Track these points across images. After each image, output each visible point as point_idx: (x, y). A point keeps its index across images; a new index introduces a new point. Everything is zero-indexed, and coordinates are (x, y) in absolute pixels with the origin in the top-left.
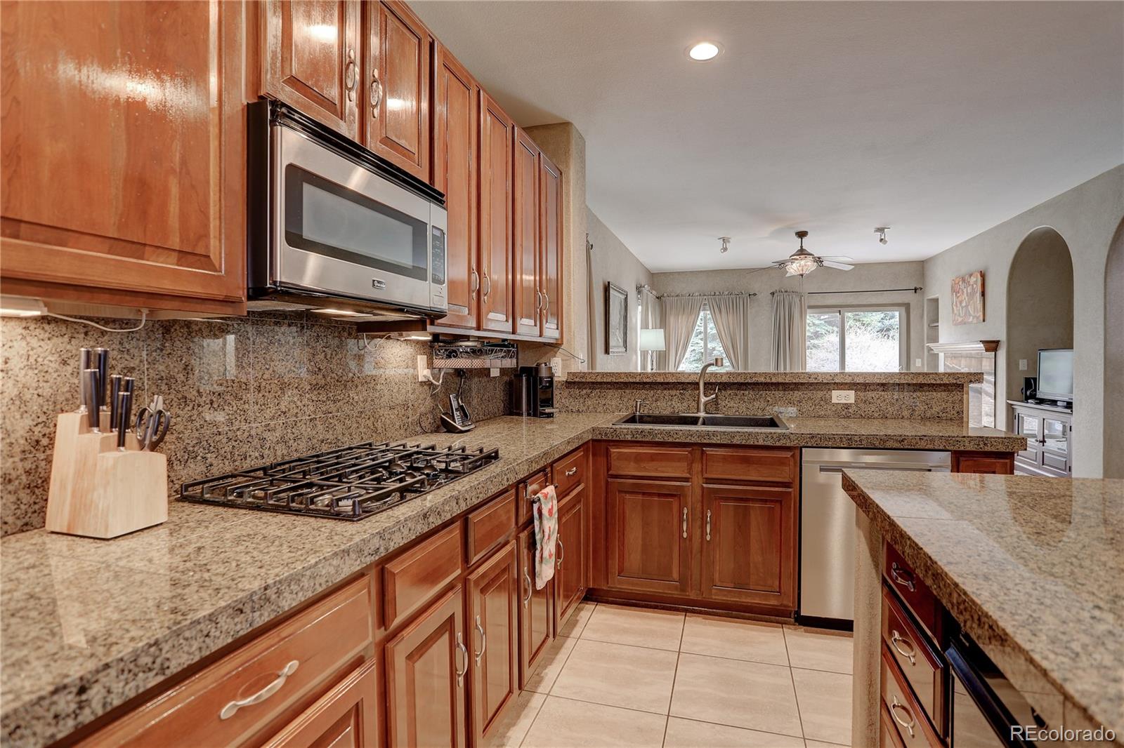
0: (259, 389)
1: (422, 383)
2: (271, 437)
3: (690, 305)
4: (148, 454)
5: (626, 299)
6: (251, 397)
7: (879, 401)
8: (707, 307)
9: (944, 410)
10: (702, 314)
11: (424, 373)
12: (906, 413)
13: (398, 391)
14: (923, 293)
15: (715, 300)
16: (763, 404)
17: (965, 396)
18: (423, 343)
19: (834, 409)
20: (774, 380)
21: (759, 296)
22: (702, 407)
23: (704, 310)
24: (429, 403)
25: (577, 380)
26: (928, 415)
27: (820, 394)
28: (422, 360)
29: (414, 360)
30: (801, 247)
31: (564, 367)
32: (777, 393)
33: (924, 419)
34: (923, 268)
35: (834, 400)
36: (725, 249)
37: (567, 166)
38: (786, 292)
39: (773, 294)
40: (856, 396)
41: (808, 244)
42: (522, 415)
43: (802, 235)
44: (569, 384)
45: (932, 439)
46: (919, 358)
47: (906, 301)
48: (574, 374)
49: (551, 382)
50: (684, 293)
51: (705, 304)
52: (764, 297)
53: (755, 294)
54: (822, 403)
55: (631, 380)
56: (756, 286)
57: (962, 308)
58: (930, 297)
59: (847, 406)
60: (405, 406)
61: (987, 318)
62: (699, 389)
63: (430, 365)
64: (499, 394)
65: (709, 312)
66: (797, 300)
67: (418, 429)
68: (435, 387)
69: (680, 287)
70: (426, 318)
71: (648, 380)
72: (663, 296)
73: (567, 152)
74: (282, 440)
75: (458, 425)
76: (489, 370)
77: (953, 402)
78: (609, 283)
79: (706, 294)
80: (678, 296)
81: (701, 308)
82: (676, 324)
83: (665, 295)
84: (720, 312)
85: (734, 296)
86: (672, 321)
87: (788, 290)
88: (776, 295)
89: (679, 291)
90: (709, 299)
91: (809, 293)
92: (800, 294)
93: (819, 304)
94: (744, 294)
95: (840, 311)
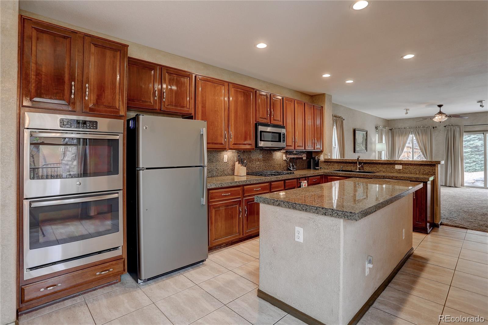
0: (255, 160)
1: (284, 160)
2: (257, 168)
3: (404, 132)
4: (244, 167)
5: (367, 133)
6: (254, 161)
7: (409, 169)
8: (413, 133)
9: (429, 172)
10: (411, 136)
11: (284, 158)
12: (418, 172)
13: (279, 162)
15: (416, 130)
16: (376, 168)
17: (436, 168)
18: (284, 152)
19: (396, 170)
20: (378, 162)
22: (358, 169)
23: (412, 134)
24: (286, 164)
25: (327, 161)
26: (424, 173)
27: (392, 166)
28: (284, 155)
29: (283, 155)
30: (440, 111)
31: (324, 157)
32: (380, 165)
33: (423, 174)
35: (396, 168)
36: (407, 113)
37: (324, 105)
38: (452, 125)
39: (445, 126)
40: (402, 167)
41: (443, 109)
42: (311, 169)
43: (440, 106)
44: (325, 162)
45: (404, 177)
48: (326, 159)
49: (318, 161)
50: (402, 127)
51: (411, 132)
52: (441, 128)
53: (436, 127)
54: (393, 169)
55: (340, 161)
59: (400, 170)
60: (280, 164)
62: (357, 164)
63: (286, 156)
64: (305, 163)
65: (414, 135)
66: (458, 129)
67: (283, 169)
68: (287, 161)
69: (401, 125)
70: (282, 149)
71: (344, 161)
72: (392, 129)
73: (324, 101)
74: (258, 169)
75: (291, 169)
76: (303, 158)
77: (432, 170)
78: (355, 129)
79: (412, 127)
80: (399, 129)
81: (410, 134)
82: (398, 140)
83: (393, 128)
84: (419, 135)
85: (426, 128)
86: (397, 139)
87: (453, 125)
88: (446, 127)
89: (400, 127)
90: (413, 129)
91: (464, 126)
92: (459, 126)
93: (471, 130)
94: (430, 127)
95: (483, 133)
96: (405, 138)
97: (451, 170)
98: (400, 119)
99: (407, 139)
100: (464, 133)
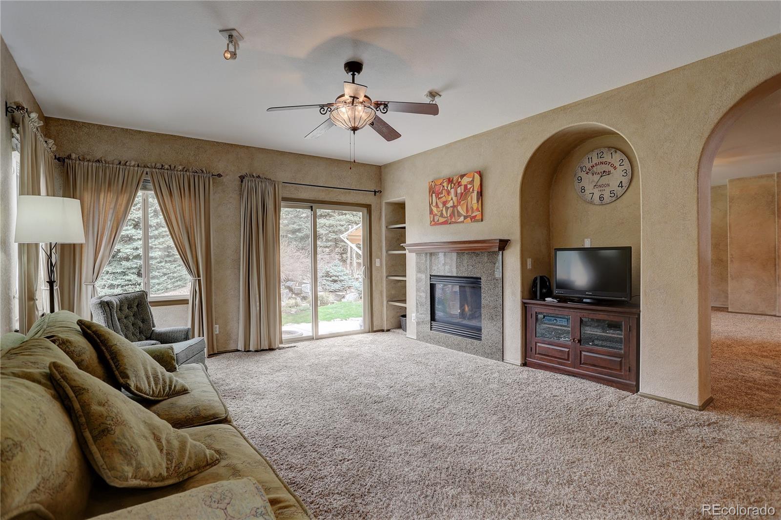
3: (120, 178)
8: (150, 185)
10: (140, 193)
14: (381, 197)
15: (163, 175)
21: (224, 179)
23: (145, 188)
34: (380, 173)
39: (242, 178)
46: (378, 258)
47: (368, 202)
50: (109, 159)
51: (146, 181)
52: (230, 180)
53: (219, 175)
56: (220, 166)
57: (447, 209)
58: (386, 201)
61: (484, 218)
65: (152, 193)
66: (270, 189)
69: (104, 150)
72: (69, 157)
79: (149, 165)
80: (98, 161)
81: (140, 187)
83: (73, 156)
85: (192, 174)
87: (261, 176)
88: (245, 179)
89: (98, 155)
90: (152, 173)
91: (283, 182)
92: (274, 183)
93: (293, 196)
94: (205, 172)
95: (312, 207)
96: (123, 199)
97: (258, 304)
98: (101, 127)
99: (130, 202)
100: (283, 203)
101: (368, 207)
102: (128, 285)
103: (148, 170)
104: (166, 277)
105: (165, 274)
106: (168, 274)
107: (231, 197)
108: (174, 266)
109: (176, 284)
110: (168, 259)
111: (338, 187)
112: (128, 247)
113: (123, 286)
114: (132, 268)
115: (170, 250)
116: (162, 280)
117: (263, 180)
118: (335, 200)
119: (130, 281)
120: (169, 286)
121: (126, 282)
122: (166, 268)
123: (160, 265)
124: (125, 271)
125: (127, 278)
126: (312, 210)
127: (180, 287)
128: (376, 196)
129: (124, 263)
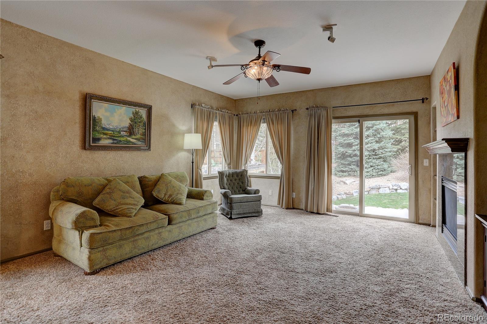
3: (255, 119)
15: (270, 115)
23: (264, 122)
34: (429, 81)
38: (317, 107)
39: (307, 109)
43: (259, 43)
46: (426, 158)
47: (414, 110)
51: (264, 119)
53: (296, 110)
57: (445, 108)
58: (432, 107)
65: (266, 124)
66: (324, 113)
69: (251, 108)
78: (88, 94)
79: (265, 111)
80: (248, 113)
81: (261, 122)
82: (246, 132)
84: (273, 123)
85: (282, 112)
86: (245, 130)
87: (319, 106)
88: (309, 109)
89: (249, 110)
90: (266, 114)
91: (333, 107)
92: (326, 108)
93: (343, 115)
94: (288, 110)
95: (359, 120)
96: (255, 129)
97: (313, 184)
100: (333, 121)
101: (415, 115)
102: (350, 171)
103: (264, 113)
104: (372, 168)
105: (371, 166)
106: (374, 166)
107: (303, 121)
108: (378, 161)
109: (379, 173)
110: (375, 157)
111: (382, 102)
112: (350, 149)
113: (349, 171)
114: (353, 162)
115: (376, 152)
116: (369, 170)
117: (319, 108)
118: (378, 113)
119: (352, 169)
120: (374, 174)
121: (350, 170)
122: (373, 163)
123: (369, 160)
124: (350, 163)
125: (350, 167)
126: (359, 123)
127: (383, 175)
128: (425, 103)
129: (349, 159)
